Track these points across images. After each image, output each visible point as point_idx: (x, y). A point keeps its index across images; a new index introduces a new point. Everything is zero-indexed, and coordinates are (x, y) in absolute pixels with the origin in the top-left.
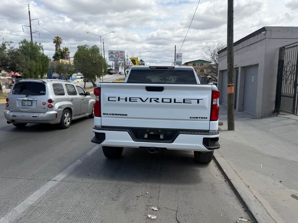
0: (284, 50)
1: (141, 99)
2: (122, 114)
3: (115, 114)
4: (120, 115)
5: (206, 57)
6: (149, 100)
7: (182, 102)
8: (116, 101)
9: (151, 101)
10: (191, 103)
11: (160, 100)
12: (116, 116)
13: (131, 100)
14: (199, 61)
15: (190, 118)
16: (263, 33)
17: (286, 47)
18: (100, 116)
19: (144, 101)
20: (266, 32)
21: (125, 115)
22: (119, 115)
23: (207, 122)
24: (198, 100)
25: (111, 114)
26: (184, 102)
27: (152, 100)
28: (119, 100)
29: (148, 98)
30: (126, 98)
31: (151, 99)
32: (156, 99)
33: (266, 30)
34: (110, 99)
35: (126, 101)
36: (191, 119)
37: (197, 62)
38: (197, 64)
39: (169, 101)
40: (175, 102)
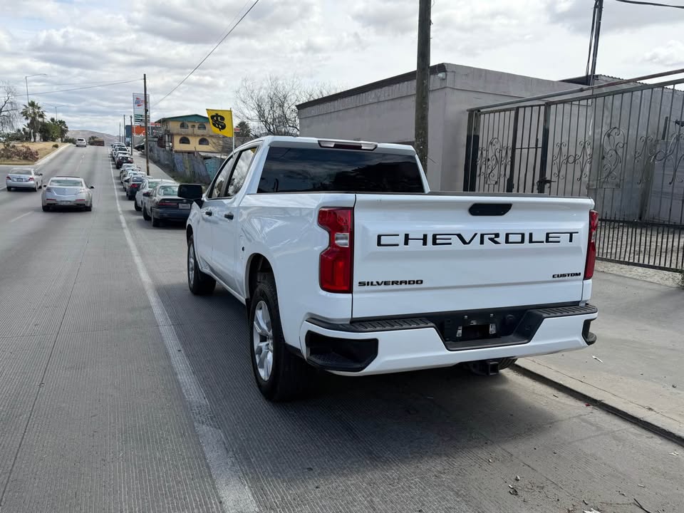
0: (480, 115)
1: (460, 236)
2: (409, 281)
3: (393, 283)
4: (406, 284)
5: (246, 111)
6: (478, 238)
7: (544, 240)
8: (397, 245)
9: (482, 242)
10: (559, 242)
11: (502, 239)
12: (395, 286)
13: (438, 241)
14: (193, 119)
15: (554, 276)
16: (441, 75)
17: (482, 111)
18: (350, 291)
19: (468, 242)
20: (446, 75)
21: (417, 281)
22: (401, 283)
23: (577, 283)
24: (571, 234)
25: (380, 283)
26: (547, 241)
27: (486, 237)
28: (406, 243)
29: (476, 234)
30: (425, 236)
31: (482, 236)
32: (493, 236)
33: (445, 71)
34: (384, 240)
35: (425, 243)
36: (554, 279)
37: (189, 119)
38: (190, 125)
39: (519, 238)
40: (531, 241)
